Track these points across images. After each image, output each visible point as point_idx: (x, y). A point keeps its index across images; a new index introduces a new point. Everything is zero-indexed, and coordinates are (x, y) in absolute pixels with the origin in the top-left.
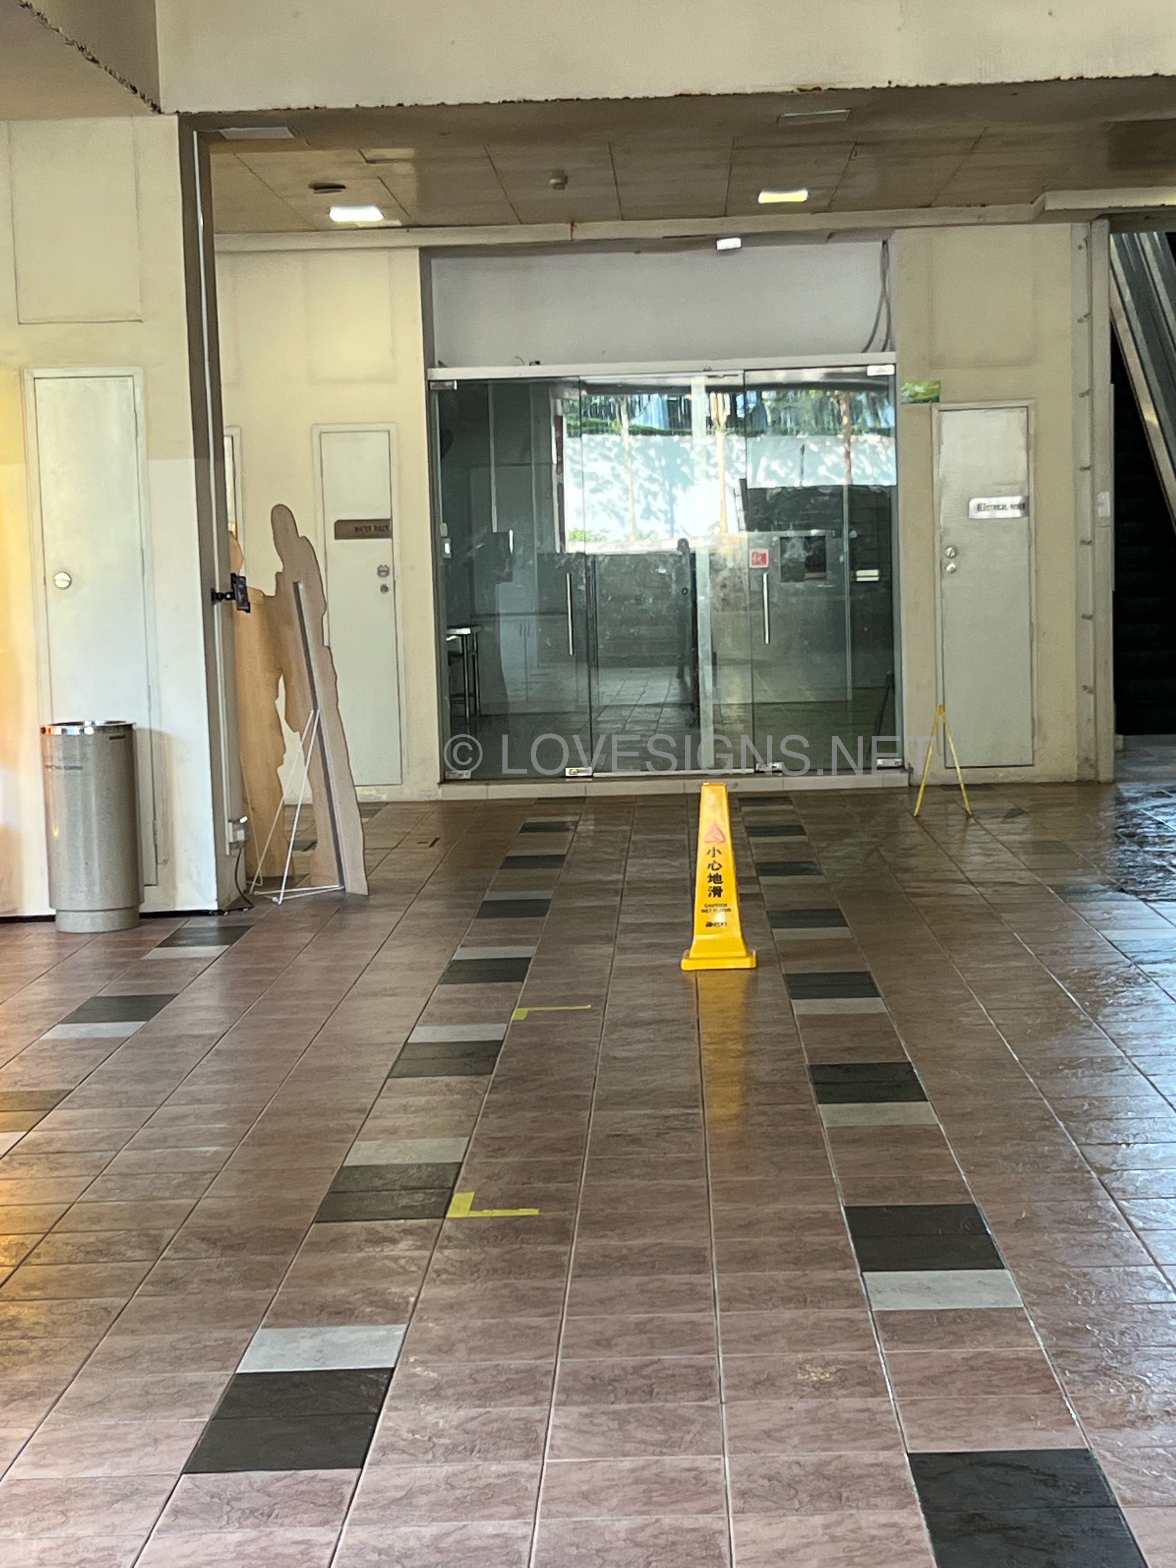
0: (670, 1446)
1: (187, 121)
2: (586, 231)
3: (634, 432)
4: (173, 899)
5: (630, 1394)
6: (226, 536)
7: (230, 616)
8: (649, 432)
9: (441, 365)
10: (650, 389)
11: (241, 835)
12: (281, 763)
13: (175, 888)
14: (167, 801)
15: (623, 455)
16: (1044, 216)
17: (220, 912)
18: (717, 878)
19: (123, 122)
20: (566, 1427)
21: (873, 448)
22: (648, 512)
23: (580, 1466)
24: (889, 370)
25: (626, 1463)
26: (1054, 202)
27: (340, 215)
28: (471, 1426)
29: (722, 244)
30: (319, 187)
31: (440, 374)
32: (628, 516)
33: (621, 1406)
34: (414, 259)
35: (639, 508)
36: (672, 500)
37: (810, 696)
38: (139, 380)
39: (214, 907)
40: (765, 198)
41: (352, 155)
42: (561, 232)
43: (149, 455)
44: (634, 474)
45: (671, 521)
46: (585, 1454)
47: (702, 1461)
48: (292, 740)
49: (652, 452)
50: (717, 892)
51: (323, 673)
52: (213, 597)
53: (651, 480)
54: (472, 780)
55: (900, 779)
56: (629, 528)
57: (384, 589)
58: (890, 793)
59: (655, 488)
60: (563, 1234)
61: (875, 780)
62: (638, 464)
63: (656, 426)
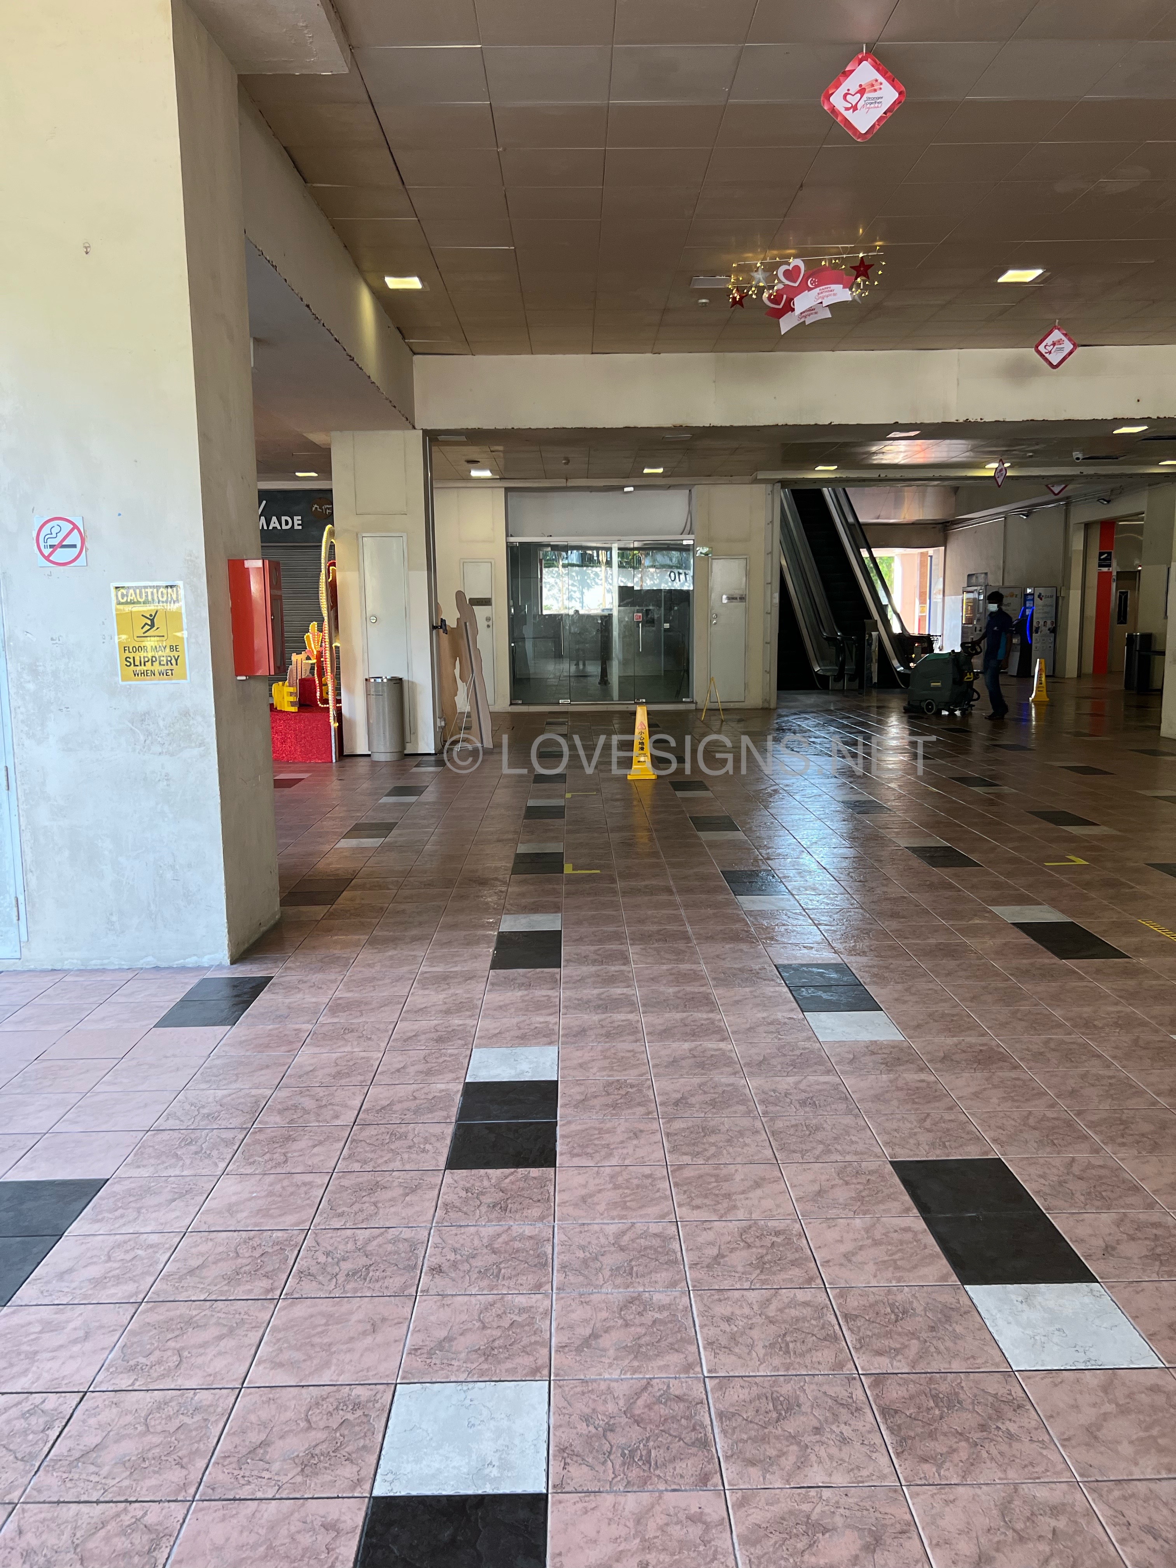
0: (682, 961)
1: (426, 432)
2: (572, 483)
3: (564, 566)
4: (417, 749)
5: (657, 941)
6: (437, 604)
7: (438, 635)
8: (573, 565)
9: (511, 536)
10: (573, 548)
11: (443, 724)
12: (456, 695)
13: (417, 743)
14: (415, 709)
15: (559, 575)
16: (756, 481)
17: (435, 754)
18: (642, 743)
19: (399, 433)
20: (637, 953)
21: (652, 574)
22: (570, 598)
23: (647, 968)
24: (691, 542)
25: (665, 967)
26: (761, 475)
27: (475, 473)
28: (599, 952)
29: (626, 489)
30: (469, 462)
31: (512, 539)
32: (560, 599)
33: (656, 945)
34: (502, 492)
35: (566, 597)
36: (582, 593)
37: (642, 674)
38: (405, 538)
39: (433, 752)
40: (646, 471)
41: (486, 449)
42: (561, 483)
43: (409, 569)
44: (564, 582)
45: (582, 603)
46: (647, 963)
47: (694, 967)
48: (462, 687)
49: (574, 574)
50: (642, 749)
51: (476, 659)
52: (433, 628)
53: (573, 585)
54: (523, 704)
55: (692, 707)
56: (561, 604)
57: (488, 626)
58: (689, 711)
59: (575, 589)
60: (613, 881)
61: (681, 707)
62: (566, 579)
63: (575, 562)
